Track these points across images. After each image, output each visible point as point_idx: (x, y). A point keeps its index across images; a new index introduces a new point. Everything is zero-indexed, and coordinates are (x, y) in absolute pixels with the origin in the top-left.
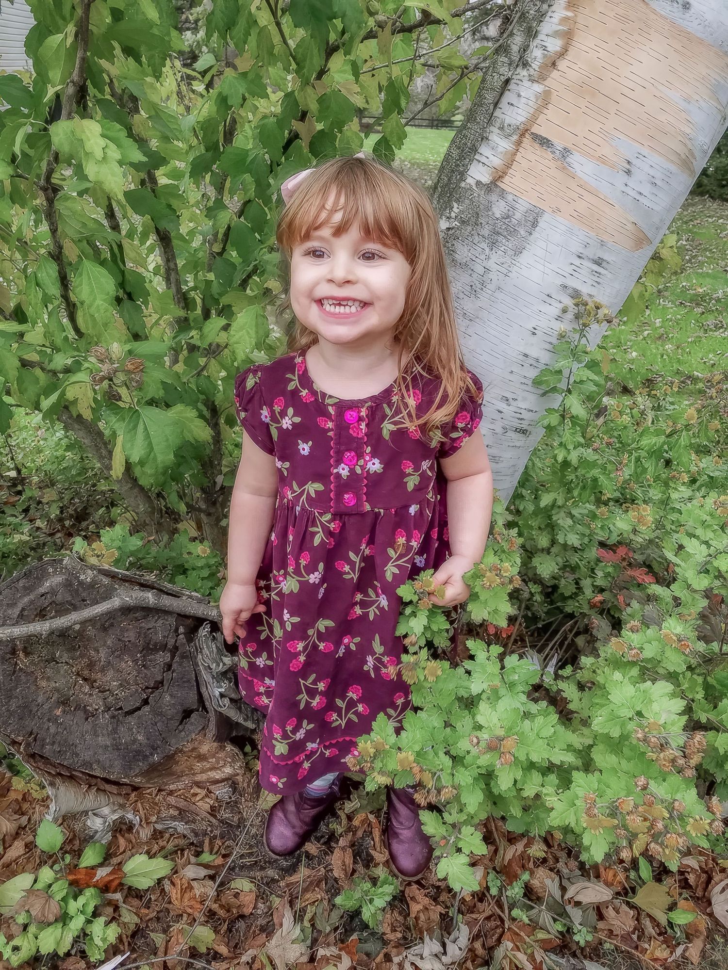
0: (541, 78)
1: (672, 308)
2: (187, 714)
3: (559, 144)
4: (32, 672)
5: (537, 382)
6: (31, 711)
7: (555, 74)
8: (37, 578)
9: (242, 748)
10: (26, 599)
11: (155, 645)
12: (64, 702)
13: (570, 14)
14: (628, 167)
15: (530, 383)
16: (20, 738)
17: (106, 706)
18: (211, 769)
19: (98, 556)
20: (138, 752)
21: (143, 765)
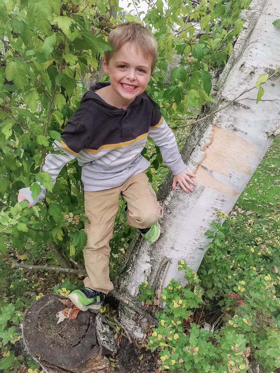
0: (204, 150)
1: (262, 174)
2: (93, 346)
3: (209, 169)
4: (43, 333)
5: (206, 234)
6: (43, 346)
7: (208, 149)
8: (45, 301)
9: (108, 358)
10: (42, 308)
11: (82, 323)
12: (53, 343)
13: (212, 133)
14: (230, 175)
15: (203, 234)
16: (39, 355)
17: (67, 344)
18: (98, 365)
19: (64, 293)
20: (77, 360)
21: (79, 364)
